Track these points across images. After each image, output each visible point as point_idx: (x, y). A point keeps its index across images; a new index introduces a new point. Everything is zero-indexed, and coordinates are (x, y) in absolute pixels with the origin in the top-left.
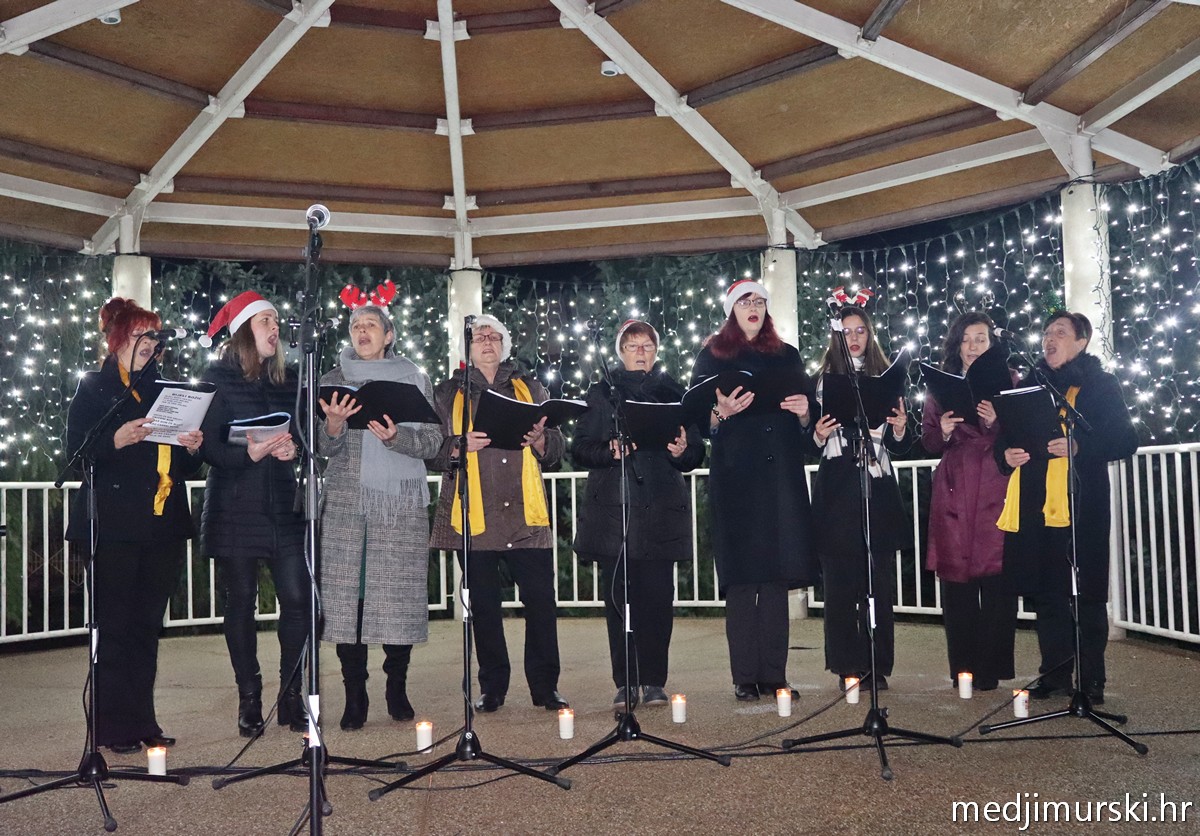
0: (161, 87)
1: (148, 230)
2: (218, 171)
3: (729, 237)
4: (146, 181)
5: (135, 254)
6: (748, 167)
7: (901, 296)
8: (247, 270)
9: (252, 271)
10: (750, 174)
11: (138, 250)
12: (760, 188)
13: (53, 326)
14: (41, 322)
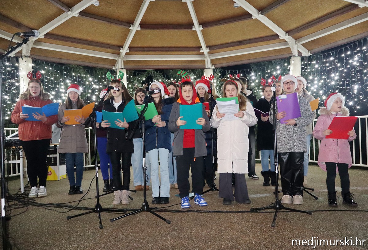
0: (117, 23)
1: (126, 62)
2: (140, 45)
3: (283, 55)
4: (122, 49)
5: (122, 69)
6: (284, 33)
7: (330, 67)
8: (157, 72)
9: (158, 73)
10: (285, 35)
12: (288, 38)
13: (100, 88)
14: (97, 87)
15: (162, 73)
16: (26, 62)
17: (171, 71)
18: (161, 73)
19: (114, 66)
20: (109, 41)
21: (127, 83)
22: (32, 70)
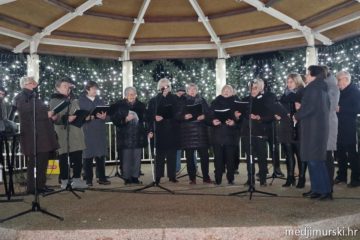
1: (132, 54)
4: (127, 41)
5: (128, 61)
9: (169, 61)
10: (297, 25)
11: (129, 59)
12: (301, 27)
13: (105, 81)
14: (102, 81)
15: (174, 62)
16: (33, 59)
17: (184, 59)
18: (172, 62)
19: (121, 57)
20: (113, 34)
21: (133, 75)
22: (39, 66)
